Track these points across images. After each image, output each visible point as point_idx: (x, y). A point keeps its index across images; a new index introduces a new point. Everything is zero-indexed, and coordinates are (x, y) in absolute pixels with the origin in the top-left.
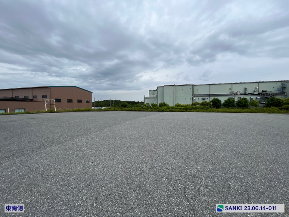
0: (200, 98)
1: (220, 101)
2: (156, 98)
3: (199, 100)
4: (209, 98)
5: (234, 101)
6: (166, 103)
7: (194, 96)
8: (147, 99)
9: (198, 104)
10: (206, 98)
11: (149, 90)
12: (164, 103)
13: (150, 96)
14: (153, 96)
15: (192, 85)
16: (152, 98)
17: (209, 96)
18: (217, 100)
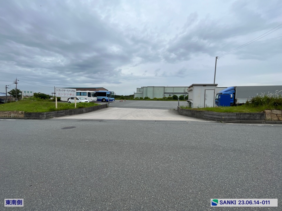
0: (168, 95)
1: (177, 97)
2: (142, 93)
3: (167, 96)
4: (173, 95)
5: (183, 97)
6: (148, 97)
7: (165, 93)
8: (136, 94)
9: (166, 98)
10: (171, 94)
11: (137, 88)
12: (147, 97)
13: (138, 92)
14: (140, 92)
15: (164, 87)
16: (139, 94)
17: (173, 93)
18: (176, 96)
